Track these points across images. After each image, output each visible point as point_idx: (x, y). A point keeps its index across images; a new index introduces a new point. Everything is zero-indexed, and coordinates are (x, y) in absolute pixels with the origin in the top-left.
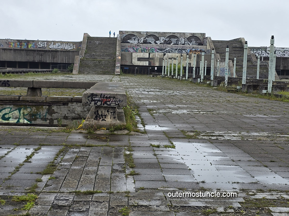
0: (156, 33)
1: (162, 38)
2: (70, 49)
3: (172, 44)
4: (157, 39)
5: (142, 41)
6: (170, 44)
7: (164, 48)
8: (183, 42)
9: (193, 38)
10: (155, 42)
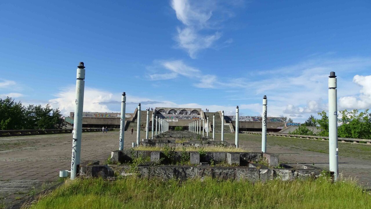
0: (175, 108)
1: (178, 111)
2: (128, 117)
3: (184, 114)
4: (175, 112)
5: (168, 113)
6: (182, 114)
7: (179, 116)
8: (190, 113)
9: (195, 111)
10: (175, 113)
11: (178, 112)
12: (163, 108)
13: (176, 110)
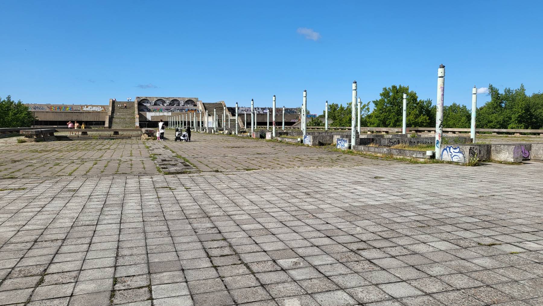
0: (164, 98)
2: (99, 110)
3: (175, 105)
4: (164, 102)
5: (153, 104)
6: (173, 105)
7: (169, 108)
8: (183, 104)
9: (189, 102)
10: (163, 104)
11: (168, 102)
12: (147, 98)
13: (165, 100)
